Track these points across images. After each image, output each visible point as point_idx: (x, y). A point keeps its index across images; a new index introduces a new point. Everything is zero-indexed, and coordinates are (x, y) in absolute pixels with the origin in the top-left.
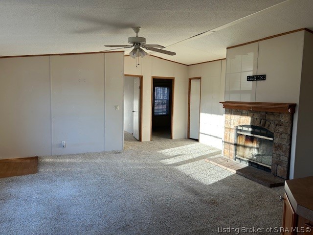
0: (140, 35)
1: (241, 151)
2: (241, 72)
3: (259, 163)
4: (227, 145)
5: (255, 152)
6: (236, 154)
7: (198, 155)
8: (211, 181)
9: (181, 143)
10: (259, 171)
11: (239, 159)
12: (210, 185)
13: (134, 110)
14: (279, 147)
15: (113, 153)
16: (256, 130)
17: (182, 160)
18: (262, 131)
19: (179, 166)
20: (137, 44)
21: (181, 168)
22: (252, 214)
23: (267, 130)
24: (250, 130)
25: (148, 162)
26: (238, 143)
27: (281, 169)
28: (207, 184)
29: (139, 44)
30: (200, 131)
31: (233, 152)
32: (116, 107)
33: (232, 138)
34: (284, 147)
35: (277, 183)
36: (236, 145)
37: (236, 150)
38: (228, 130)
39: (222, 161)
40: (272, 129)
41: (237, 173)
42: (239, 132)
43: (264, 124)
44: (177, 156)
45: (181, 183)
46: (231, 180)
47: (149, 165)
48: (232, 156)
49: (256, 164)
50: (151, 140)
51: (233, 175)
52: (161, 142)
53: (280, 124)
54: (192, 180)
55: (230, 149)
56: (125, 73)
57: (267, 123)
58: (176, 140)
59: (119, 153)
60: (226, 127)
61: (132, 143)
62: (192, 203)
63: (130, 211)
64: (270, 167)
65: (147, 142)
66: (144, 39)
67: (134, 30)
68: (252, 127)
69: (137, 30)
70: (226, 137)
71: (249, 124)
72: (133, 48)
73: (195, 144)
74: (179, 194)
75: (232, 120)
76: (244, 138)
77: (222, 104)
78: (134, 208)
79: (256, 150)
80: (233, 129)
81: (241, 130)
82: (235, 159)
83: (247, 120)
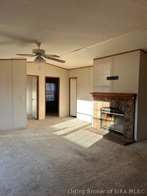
0: (41, 48)
1: (104, 123)
2: (103, 74)
3: (116, 131)
4: (95, 120)
5: (112, 123)
6: (101, 125)
7: (77, 127)
8: (89, 144)
9: (65, 119)
10: (116, 135)
11: (103, 128)
12: (89, 148)
13: (33, 99)
14: (127, 120)
15: (19, 129)
16: (113, 110)
17: (68, 131)
18: (117, 111)
19: (67, 136)
20: (39, 54)
21: (68, 137)
22: (119, 166)
23: (120, 110)
24: (109, 110)
25: (46, 134)
26: (102, 118)
27: (129, 133)
28: (87, 147)
29: (41, 54)
30: (77, 112)
31: (99, 124)
32: (21, 97)
33: (99, 115)
34: (131, 120)
35: (128, 142)
36: (101, 119)
37: (101, 123)
38: (96, 111)
39: (93, 130)
40: (123, 109)
41: (103, 138)
42: (103, 112)
43: (118, 106)
44: (64, 128)
45: (70, 148)
46: (101, 142)
47: (46, 136)
48: (99, 126)
49: (114, 131)
50: (45, 118)
51: (102, 139)
52: (52, 119)
53: (127, 106)
54: (77, 145)
55: (97, 122)
56: (27, 74)
57: (120, 106)
58: (62, 118)
59: (24, 129)
60: (95, 108)
61: (32, 121)
62: (80, 162)
63: (38, 173)
64: (123, 132)
65: (43, 120)
66: (44, 51)
67: (37, 44)
68: (111, 108)
69: (39, 45)
70: (94, 115)
71: (109, 106)
72: (36, 57)
73: (74, 119)
74: (70, 156)
75: (98, 104)
76: (106, 115)
77: (92, 94)
78: (41, 170)
79: (113, 122)
80: (99, 110)
81: (104, 110)
82: (101, 129)
83: (107, 104)
